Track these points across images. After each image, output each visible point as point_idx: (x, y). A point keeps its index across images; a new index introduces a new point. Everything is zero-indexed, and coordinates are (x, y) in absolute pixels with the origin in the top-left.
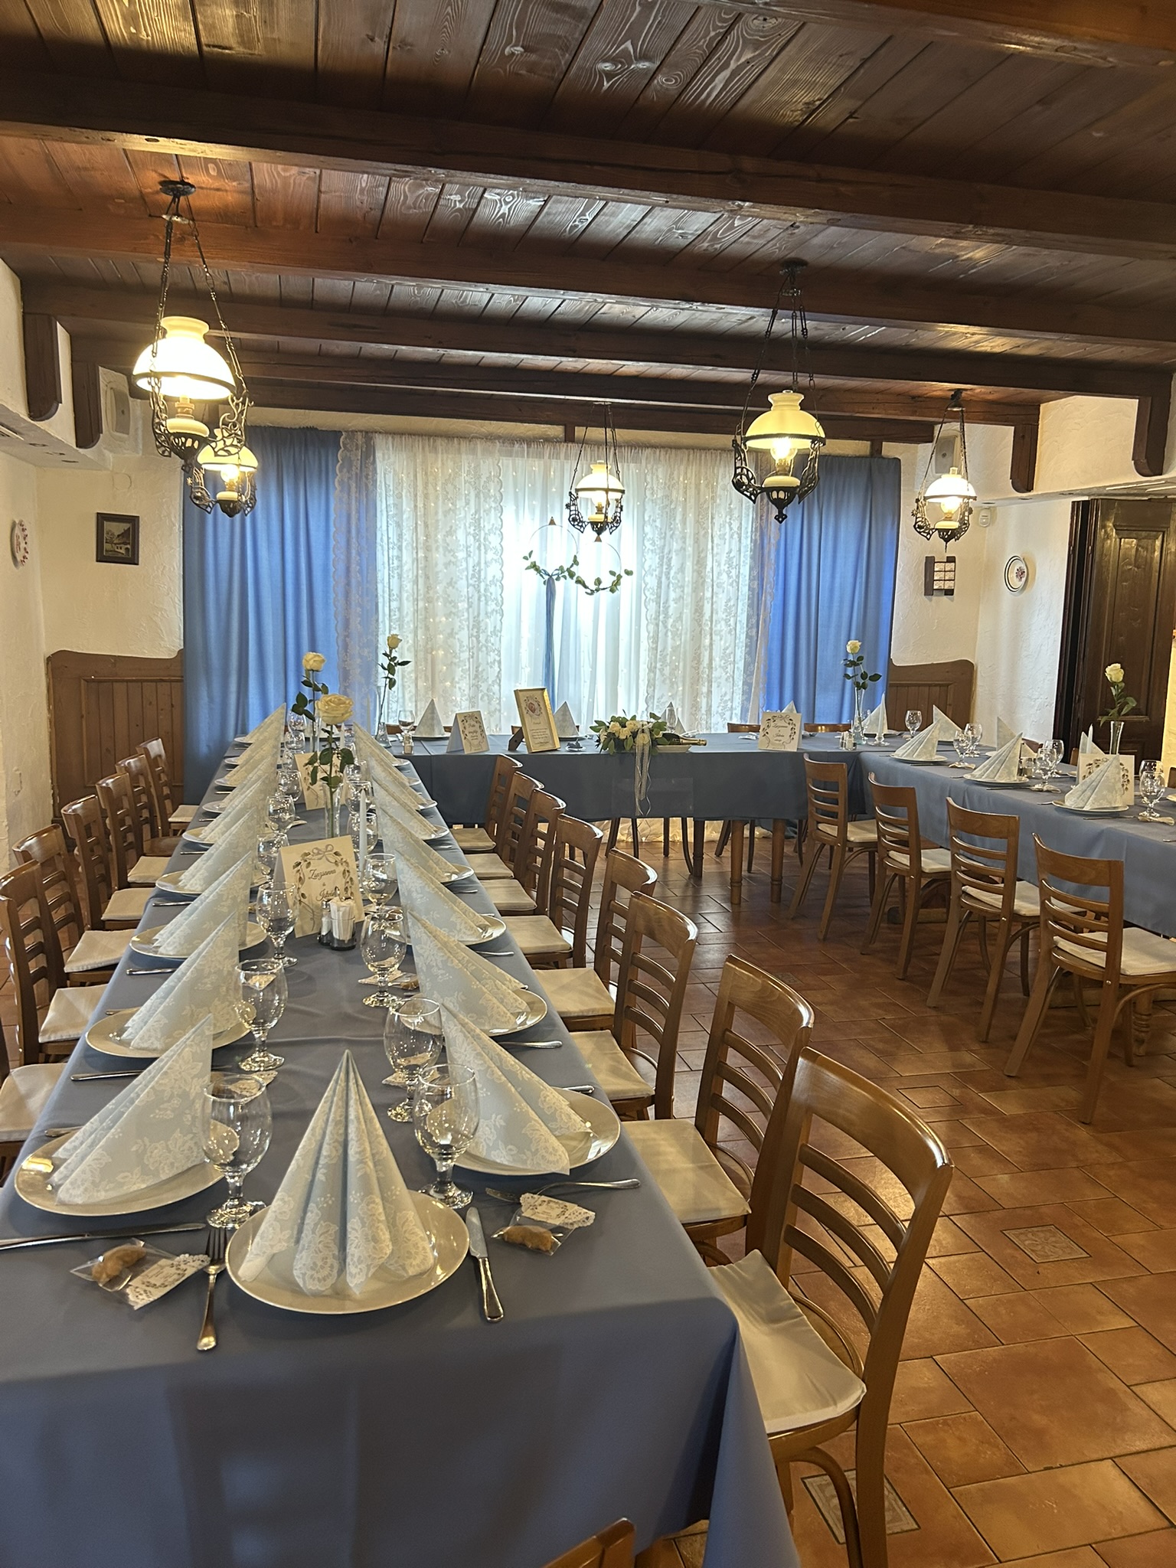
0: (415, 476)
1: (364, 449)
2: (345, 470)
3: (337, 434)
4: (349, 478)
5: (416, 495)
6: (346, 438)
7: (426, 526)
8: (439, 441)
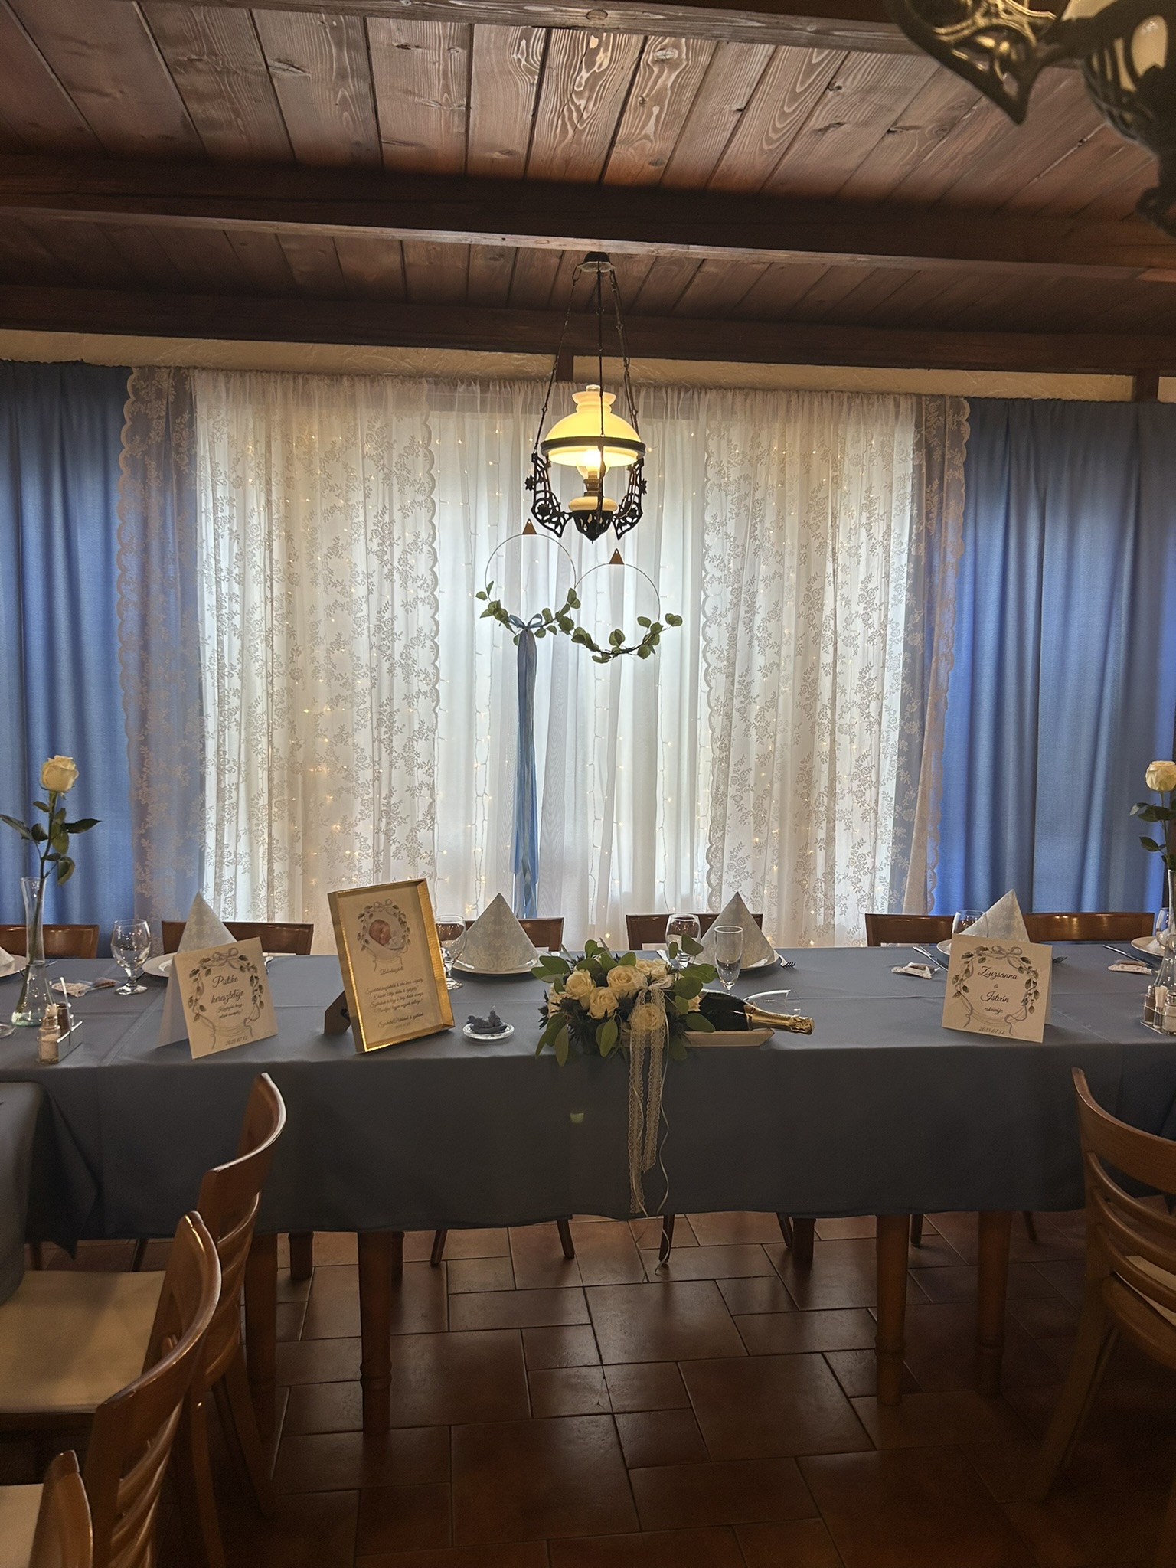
0: (268, 445)
1: (171, 399)
2: (138, 438)
3: (123, 371)
4: (146, 453)
5: (268, 482)
6: (139, 378)
7: (289, 538)
8: (314, 382)
